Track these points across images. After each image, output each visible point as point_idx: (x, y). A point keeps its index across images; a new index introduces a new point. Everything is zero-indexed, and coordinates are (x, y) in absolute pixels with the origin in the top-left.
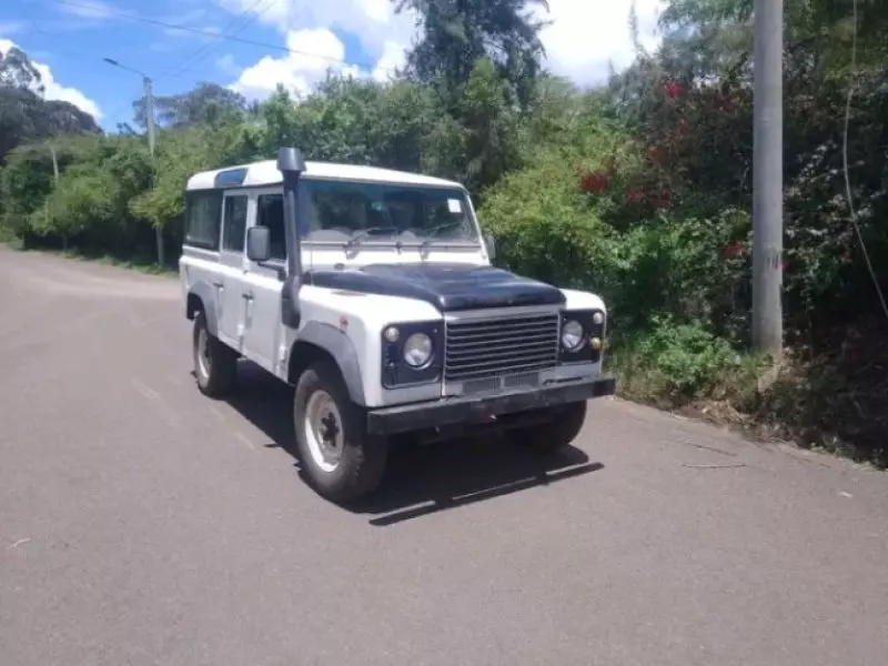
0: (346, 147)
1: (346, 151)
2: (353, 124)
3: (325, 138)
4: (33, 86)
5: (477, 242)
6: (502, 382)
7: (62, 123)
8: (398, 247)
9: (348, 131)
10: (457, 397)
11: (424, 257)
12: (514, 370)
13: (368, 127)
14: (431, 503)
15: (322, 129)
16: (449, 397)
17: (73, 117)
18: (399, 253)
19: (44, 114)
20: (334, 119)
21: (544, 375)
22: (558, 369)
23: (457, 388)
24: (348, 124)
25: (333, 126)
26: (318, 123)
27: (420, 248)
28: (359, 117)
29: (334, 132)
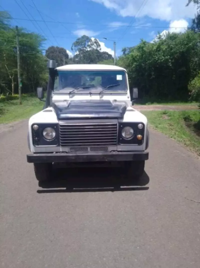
0: (163, 57)
1: (163, 59)
2: (166, 49)
3: (157, 55)
4: (99, 49)
5: (126, 92)
6: (89, 149)
7: (104, 58)
8: (91, 94)
9: (164, 52)
10: (66, 152)
11: (101, 98)
12: (94, 145)
13: (171, 49)
14: (65, 188)
15: (156, 52)
16: (63, 152)
17: (107, 56)
18: (90, 96)
19: (101, 56)
20: (160, 48)
21: (111, 148)
22: (119, 146)
23: (67, 149)
24: (164, 49)
25: (159, 51)
26: (154, 50)
27: (100, 94)
28: (169, 46)
29: (159, 52)
